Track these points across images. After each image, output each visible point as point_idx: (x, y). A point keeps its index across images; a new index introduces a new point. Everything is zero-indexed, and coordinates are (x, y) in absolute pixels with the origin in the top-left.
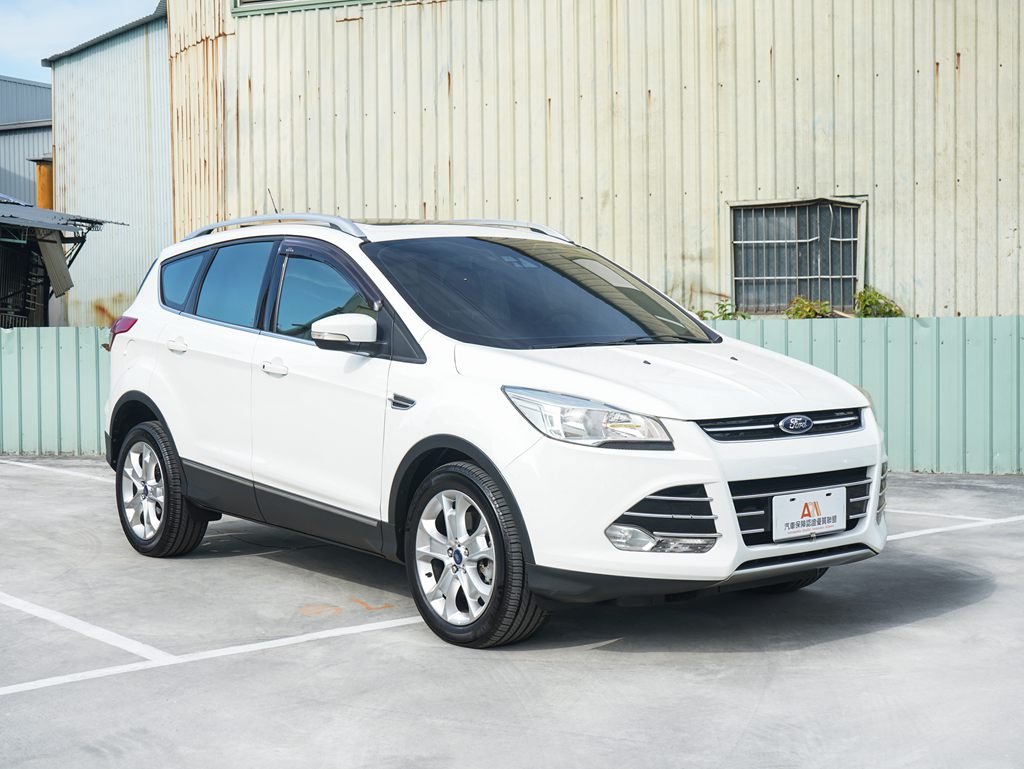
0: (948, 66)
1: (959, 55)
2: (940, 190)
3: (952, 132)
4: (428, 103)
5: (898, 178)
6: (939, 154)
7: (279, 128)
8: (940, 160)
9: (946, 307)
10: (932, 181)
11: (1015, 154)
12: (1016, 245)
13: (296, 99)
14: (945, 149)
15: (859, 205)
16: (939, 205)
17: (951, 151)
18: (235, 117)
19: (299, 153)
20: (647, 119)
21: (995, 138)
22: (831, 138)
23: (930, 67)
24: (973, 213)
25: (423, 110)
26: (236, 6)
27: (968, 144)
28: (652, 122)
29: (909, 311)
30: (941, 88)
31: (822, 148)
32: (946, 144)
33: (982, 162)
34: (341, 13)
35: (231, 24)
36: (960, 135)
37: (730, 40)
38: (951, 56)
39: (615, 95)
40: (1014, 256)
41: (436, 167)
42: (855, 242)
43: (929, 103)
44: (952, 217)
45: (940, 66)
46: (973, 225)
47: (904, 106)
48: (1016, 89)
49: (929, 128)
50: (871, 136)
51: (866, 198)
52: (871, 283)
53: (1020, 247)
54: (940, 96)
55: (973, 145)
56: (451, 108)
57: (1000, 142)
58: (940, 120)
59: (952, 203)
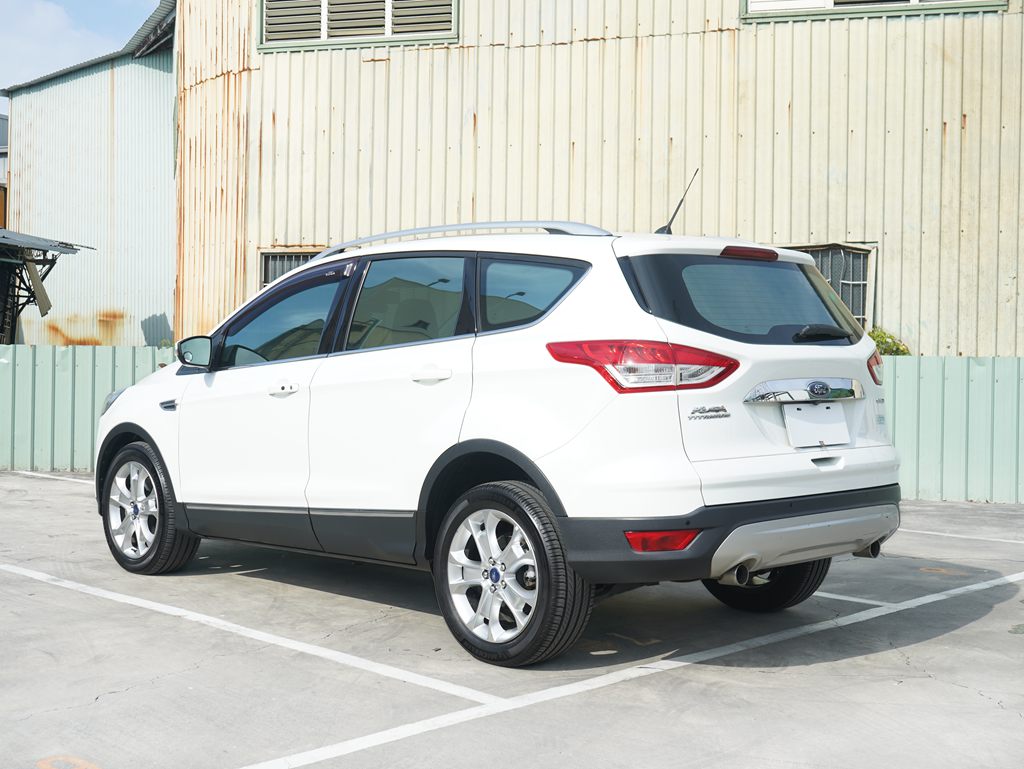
0: (954, 126)
1: (965, 116)
2: (945, 240)
3: (957, 187)
4: (453, 142)
5: (906, 228)
6: (945, 206)
7: (302, 160)
8: (946, 212)
9: (949, 347)
10: (937, 230)
11: (1015, 208)
12: (1014, 291)
13: (320, 134)
14: (951, 202)
15: (869, 251)
16: (944, 253)
17: (956, 203)
18: (258, 149)
19: (322, 185)
20: (669, 164)
21: (997, 194)
22: (844, 189)
23: (938, 126)
24: (975, 261)
25: (447, 149)
26: (262, 43)
27: (972, 198)
28: (672, 167)
29: (913, 349)
30: (947, 146)
31: (836, 196)
32: (952, 198)
33: (984, 215)
34: (367, 54)
35: (256, 60)
36: (965, 190)
37: (751, 95)
38: (958, 117)
39: (637, 141)
40: (1012, 302)
41: (460, 203)
42: (865, 285)
43: (937, 159)
44: (956, 264)
45: (947, 125)
46: (975, 272)
47: (914, 161)
48: (1017, 150)
49: (937, 181)
50: (882, 187)
51: (875, 245)
52: (878, 324)
53: (1017, 294)
54: (947, 153)
55: (977, 200)
56: (476, 147)
57: (1002, 197)
58: (946, 175)
59: (956, 252)
